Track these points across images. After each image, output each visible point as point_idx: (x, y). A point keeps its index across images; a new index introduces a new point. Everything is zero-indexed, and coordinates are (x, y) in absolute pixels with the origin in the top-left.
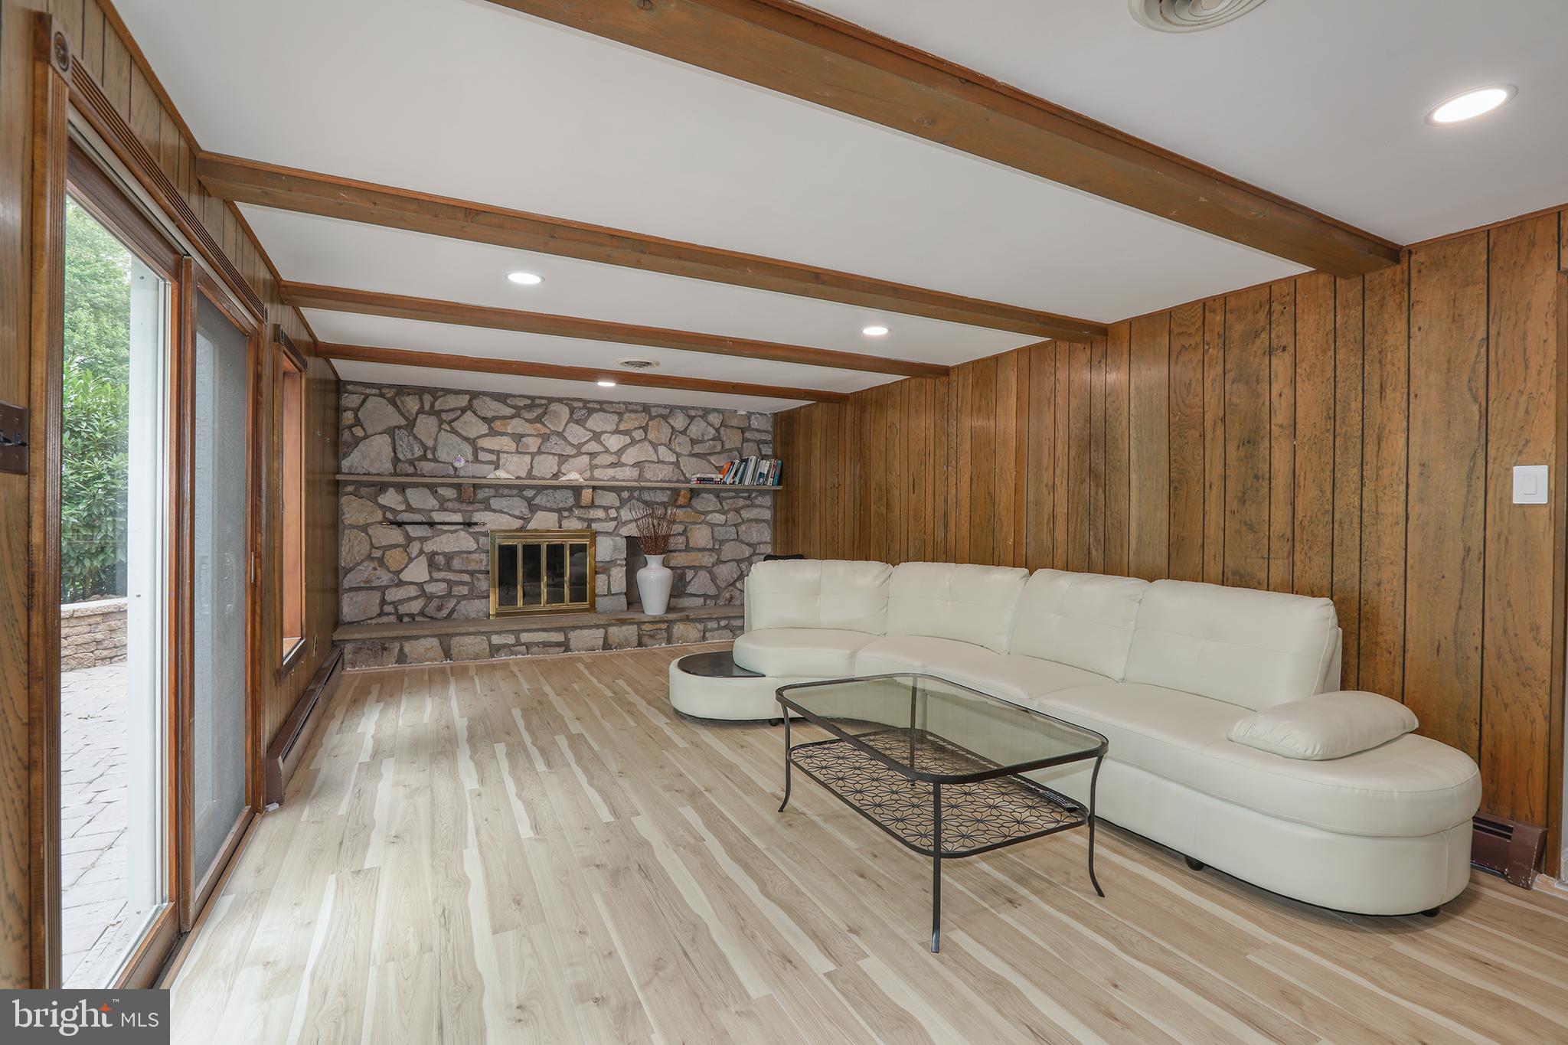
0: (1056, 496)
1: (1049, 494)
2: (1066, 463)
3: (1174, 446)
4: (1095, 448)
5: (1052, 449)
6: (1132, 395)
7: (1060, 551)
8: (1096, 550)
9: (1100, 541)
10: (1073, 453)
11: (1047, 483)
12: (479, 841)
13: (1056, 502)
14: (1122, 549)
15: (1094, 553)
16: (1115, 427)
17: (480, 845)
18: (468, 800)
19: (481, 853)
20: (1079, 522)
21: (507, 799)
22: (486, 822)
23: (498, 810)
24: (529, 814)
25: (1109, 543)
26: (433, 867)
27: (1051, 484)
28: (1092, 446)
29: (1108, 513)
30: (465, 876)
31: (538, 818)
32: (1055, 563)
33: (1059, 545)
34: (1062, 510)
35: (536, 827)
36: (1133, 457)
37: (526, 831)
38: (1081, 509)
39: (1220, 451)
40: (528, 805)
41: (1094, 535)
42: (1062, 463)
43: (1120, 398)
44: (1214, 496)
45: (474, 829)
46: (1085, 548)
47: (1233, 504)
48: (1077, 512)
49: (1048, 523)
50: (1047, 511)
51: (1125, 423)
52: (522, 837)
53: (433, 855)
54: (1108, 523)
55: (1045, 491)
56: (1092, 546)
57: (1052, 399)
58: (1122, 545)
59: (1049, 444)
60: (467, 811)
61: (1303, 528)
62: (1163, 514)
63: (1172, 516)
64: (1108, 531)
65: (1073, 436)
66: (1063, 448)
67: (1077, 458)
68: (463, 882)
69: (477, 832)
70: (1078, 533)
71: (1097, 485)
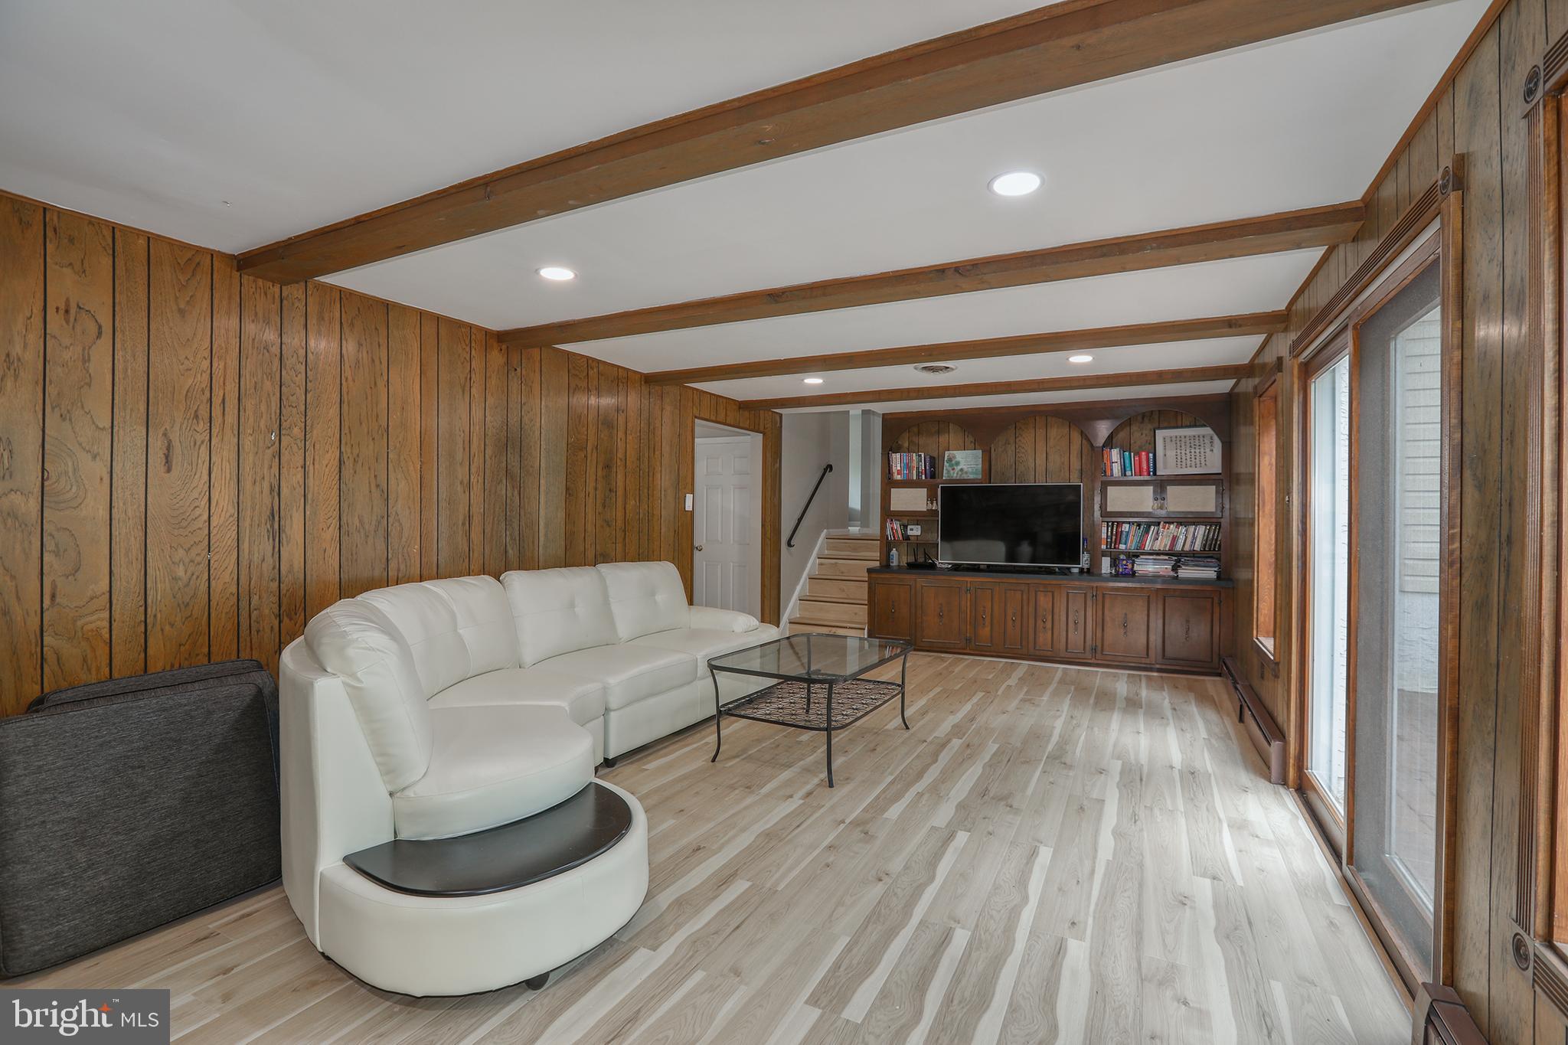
0: (472, 494)
1: (465, 492)
2: (482, 460)
3: (569, 461)
4: (512, 451)
5: (467, 442)
6: (543, 411)
7: (476, 555)
8: (512, 549)
9: (515, 539)
10: (489, 452)
11: (462, 481)
12: (1094, 863)
13: (472, 501)
14: (534, 545)
15: (510, 551)
16: (529, 435)
17: (1095, 858)
18: (1090, 921)
19: (1096, 851)
20: (496, 522)
21: (1042, 902)
22: (1080, 880)
23: (1060, 889)
24: (1031, 871)
25: (523, 540)
26: (1142, 854)
27: (466, 481)
28: (508, 448)
29: (522, 513)
30: (1115, 838)
31: (1025, 861)
32: (472, 567)
33: (475, 547)
34: (477, 510)
35: (1034, 853)
36: (543, 465)
37: (1045, 854)
38: (497, 509)
39: (593, 469)
40: (1023, 882)
41: (511, 535)
42: (477, 461)
43: (534, 410)
44: (590, 501)
45: (1096, 876)
46: (502, 548)
47: (600, 508)
48: (494, 512)
49: (463, 524)
50: (462, 510)
51: (537, 433)
52: (1052, 849)
53: (1141, 866)
54: (523, 523)
55: (459, 489)
56: (508, 547)
57: (467, 388)
58: (533, 542)
59: (464, 437)
60: (1097, 905)
61: (628, 523)
62: (561, 514)
63: (568, 515)
64: (523, 531)
65: (490, 434)
66: (479, 444)
67: (493, 458)
68: (1118, 834)
69: (1093, 872)
70: (494, 533)
71: (513, 487)
